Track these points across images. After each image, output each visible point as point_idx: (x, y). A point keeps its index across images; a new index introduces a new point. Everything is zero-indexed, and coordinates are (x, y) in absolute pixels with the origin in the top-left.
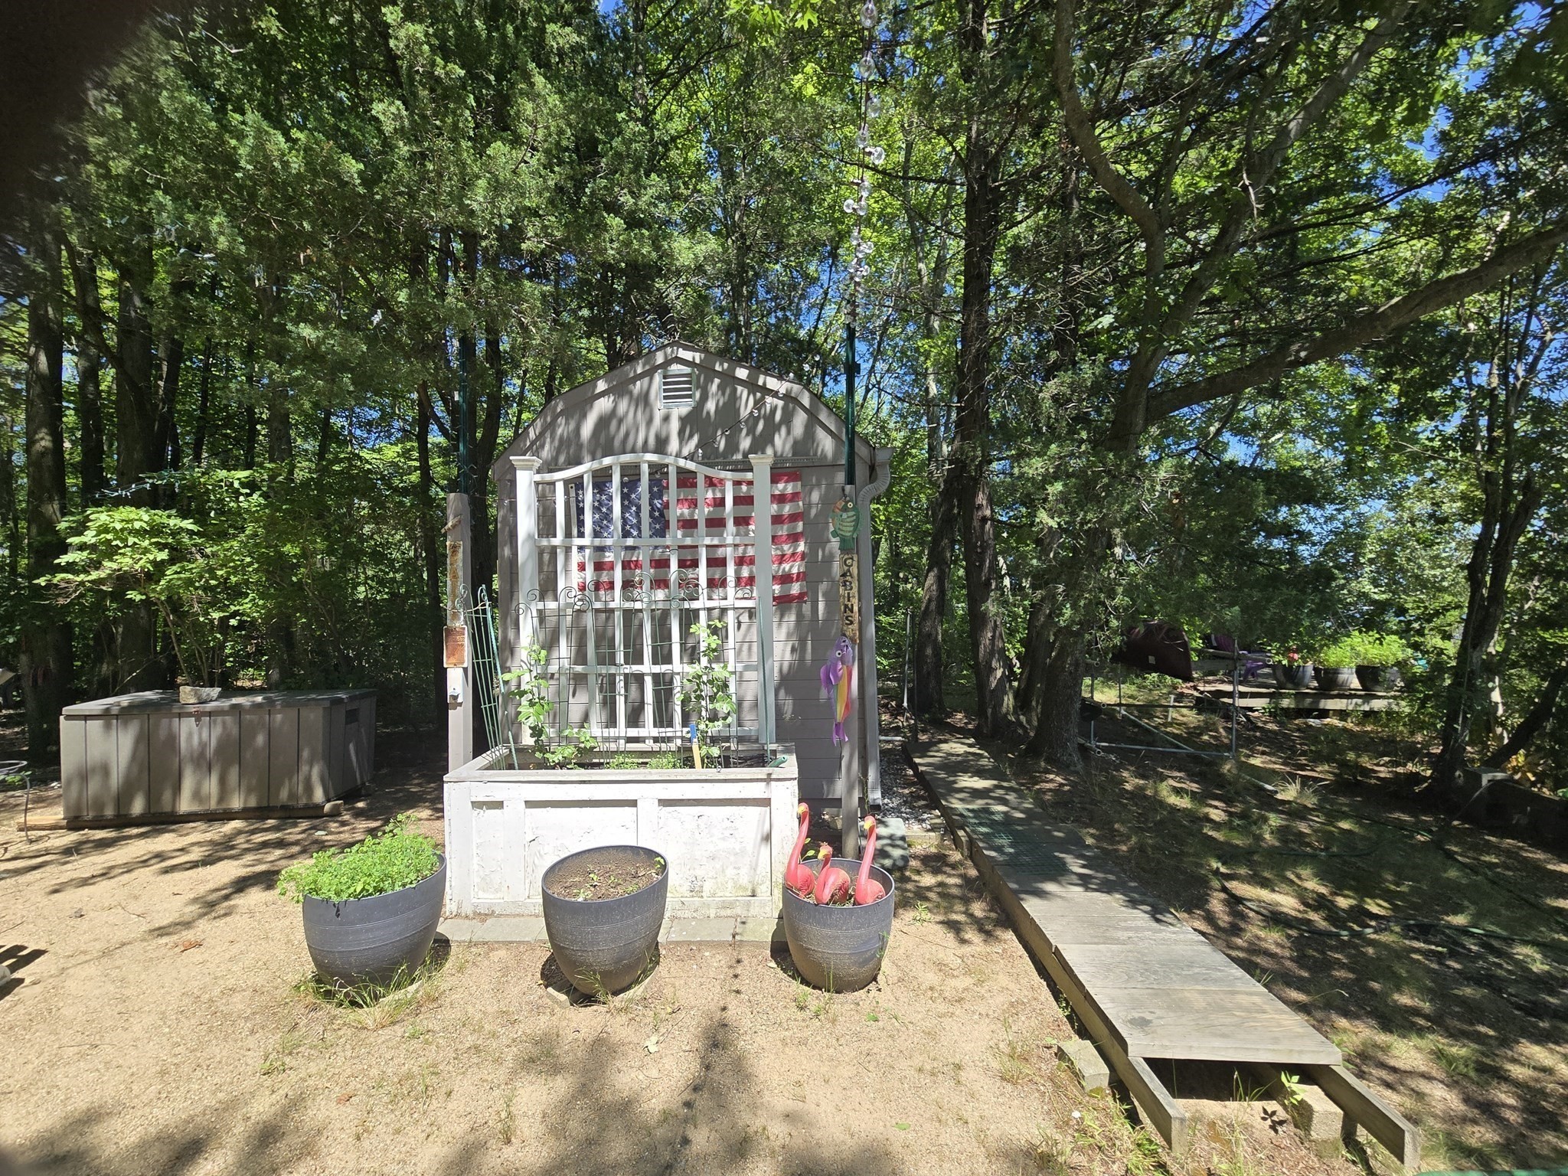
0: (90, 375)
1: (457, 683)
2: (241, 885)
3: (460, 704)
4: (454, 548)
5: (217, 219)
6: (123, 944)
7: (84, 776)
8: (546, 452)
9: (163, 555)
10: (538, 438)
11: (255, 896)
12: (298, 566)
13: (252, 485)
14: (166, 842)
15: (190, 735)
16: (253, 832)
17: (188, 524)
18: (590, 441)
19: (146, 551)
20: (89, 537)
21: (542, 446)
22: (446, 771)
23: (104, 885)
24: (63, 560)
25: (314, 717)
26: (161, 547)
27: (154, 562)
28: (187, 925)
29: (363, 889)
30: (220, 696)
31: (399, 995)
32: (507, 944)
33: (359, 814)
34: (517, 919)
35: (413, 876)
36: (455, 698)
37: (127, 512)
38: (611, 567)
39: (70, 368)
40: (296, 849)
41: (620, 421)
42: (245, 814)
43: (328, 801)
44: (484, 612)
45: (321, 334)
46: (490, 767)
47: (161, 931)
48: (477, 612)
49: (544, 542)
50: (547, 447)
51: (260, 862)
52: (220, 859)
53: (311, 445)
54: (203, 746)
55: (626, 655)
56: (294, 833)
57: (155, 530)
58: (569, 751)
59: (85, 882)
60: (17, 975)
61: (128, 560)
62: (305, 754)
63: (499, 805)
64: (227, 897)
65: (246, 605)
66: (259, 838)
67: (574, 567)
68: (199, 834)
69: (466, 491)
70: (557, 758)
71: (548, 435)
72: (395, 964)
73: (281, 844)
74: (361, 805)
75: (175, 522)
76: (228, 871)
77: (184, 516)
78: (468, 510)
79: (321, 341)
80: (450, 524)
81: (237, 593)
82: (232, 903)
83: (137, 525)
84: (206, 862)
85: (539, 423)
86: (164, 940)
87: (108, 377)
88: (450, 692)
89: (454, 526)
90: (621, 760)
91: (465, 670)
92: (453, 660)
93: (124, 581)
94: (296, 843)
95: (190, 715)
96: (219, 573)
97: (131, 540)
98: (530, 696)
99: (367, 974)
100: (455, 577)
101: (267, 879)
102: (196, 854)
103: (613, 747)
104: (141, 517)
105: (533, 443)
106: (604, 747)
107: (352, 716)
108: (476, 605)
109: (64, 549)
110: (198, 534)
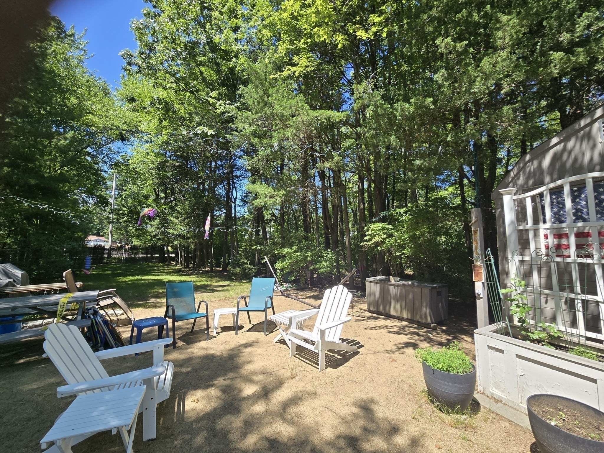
0: (369, 186)
1: (479, 288)
2: (407, 345)
3: (482, 298)
4: (475, 231)
5: (392, 137)
6: (379, 352)
7: (370, 295)
8: (521, 180)
9: (385, 236)
10: (516, 176)
11: (410, 351)
12: (419, 238)
13: (406, 213)
14: (388, 323)
15: (393, 291)
16: (411, 327)
17: (390, 227)
18: (549, 168)
19: (381, 236)
20: (369, 232)
21: (519, 179)
22: (476, 327)
23: (374, 331)
24: (365, 239)
25: (427, 291)
26: (384, 234)
27: (383, 238)
28: (393, 352)
29: (442, 368)
30: (400, 280)
31: (458, 417)
32: (510, 421)
33: (443, 331)
34: (515, 411)
35: (461, 370)
36: (479, 295)
37: (378, 224)
38: (567, 236)
39: (366, 185)
40: (422, 338)
41: (570, 153)
42: (407, 320)
43: (432, 323)
44: (490, 261)
45: (422, 161)
46: (496, 332)
47: (387, 352)
48: (486, 261)
49: (521, 227)
50: (521, 178)
51: (412, 339)
52: (401, 334)
53: (423, 192)
54: (396, 295)
55: (581, 289)
56: (423, 331)
57: (383, 229)
58: (543, 335)
59: (371, 329)
60: (359, 350)
61: (377, 238)
62: (424, 304)
63: (502, 351)
64: (403, 348)
65: (405, 251)
66: (412, 330)
67: (542, 237)
68: (395, 323)
69: (479, 207)
70: (535, 337)
71: (521, 173)
72: (456, 403)
73: (418, 334)
74: (444, 328)
75: (388, 226)
76: (404, 339)
77: (389, 224)
78: (481, 214)
79: (422, 164)
80: (473, 221)
81: (403, 247)
82: (404, 350)
83: (379, 228)
84: (398, 333)
85: (516, 168)
86: (388, 355)
87: (373, 186)
88: (477, 292)
89: (475, 222)
90: (582, 349)
91: (483, 283)
92: (477, 278)
93: (377, 244)
94: (423, 336)
95: (392, 285)
96: (398, 241)
97: (378, 232)
98: (517, 302)
99: (445, 401)
100: (477, 243)
101: (415, 346)
102: (396, 329)
103: (575, 340)
104: (380, 225)
105: (513, 178)
106: (569, 338)
107: (439, 293)
108: (486, 257)
109: (366, 236)
110: (393, 229)
